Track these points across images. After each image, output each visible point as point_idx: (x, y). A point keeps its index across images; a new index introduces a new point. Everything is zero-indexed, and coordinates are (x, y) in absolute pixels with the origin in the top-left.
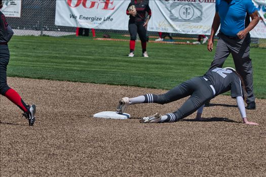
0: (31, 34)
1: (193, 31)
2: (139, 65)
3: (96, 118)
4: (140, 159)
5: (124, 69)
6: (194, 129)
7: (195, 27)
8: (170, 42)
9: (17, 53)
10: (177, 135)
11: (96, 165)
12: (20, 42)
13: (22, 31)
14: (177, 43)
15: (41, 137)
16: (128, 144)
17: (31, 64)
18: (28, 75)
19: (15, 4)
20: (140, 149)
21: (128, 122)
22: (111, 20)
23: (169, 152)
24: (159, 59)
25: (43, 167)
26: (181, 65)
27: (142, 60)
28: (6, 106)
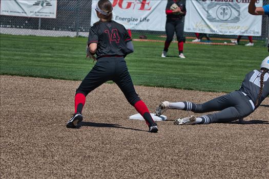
0: (67, 36)
1: (230, 32)
2: (176, 66)
3: (132, 120)
4: (176, 162)
5: (160, 71)
6: (232, 131)
7: (232, 27)
8: (207, 43)
9: (52, 55)
10: (214, 137)
11: (132, 168)
12: (56, 44)
13: (58, 32)
14: (214, 44)
15: (76, 139)
16: (164, 147)
17: (67, 65)
18: (64, 77)
19: (51, 5)
20: (177, 151)
21: (164, 124)
22: (148, 20)
23: (206, 154)
24: (196, 60)
25: (78, 170)
26: (218, 66)
27: (178, 61)
28: (41, 108)
